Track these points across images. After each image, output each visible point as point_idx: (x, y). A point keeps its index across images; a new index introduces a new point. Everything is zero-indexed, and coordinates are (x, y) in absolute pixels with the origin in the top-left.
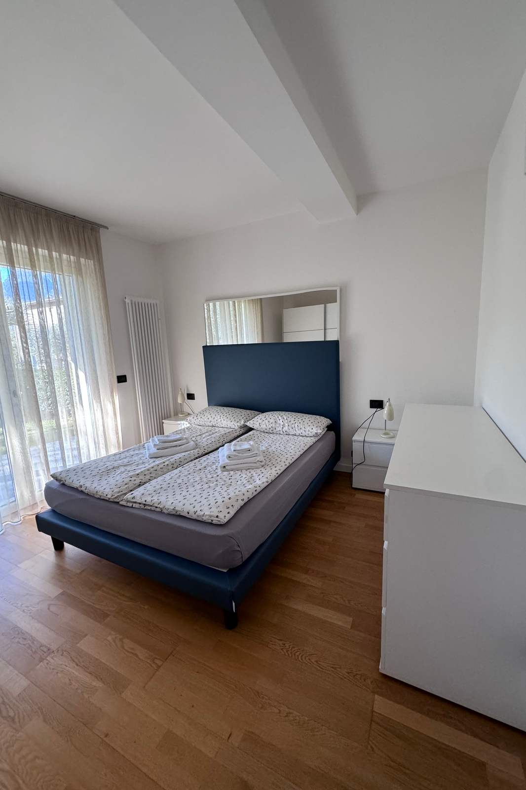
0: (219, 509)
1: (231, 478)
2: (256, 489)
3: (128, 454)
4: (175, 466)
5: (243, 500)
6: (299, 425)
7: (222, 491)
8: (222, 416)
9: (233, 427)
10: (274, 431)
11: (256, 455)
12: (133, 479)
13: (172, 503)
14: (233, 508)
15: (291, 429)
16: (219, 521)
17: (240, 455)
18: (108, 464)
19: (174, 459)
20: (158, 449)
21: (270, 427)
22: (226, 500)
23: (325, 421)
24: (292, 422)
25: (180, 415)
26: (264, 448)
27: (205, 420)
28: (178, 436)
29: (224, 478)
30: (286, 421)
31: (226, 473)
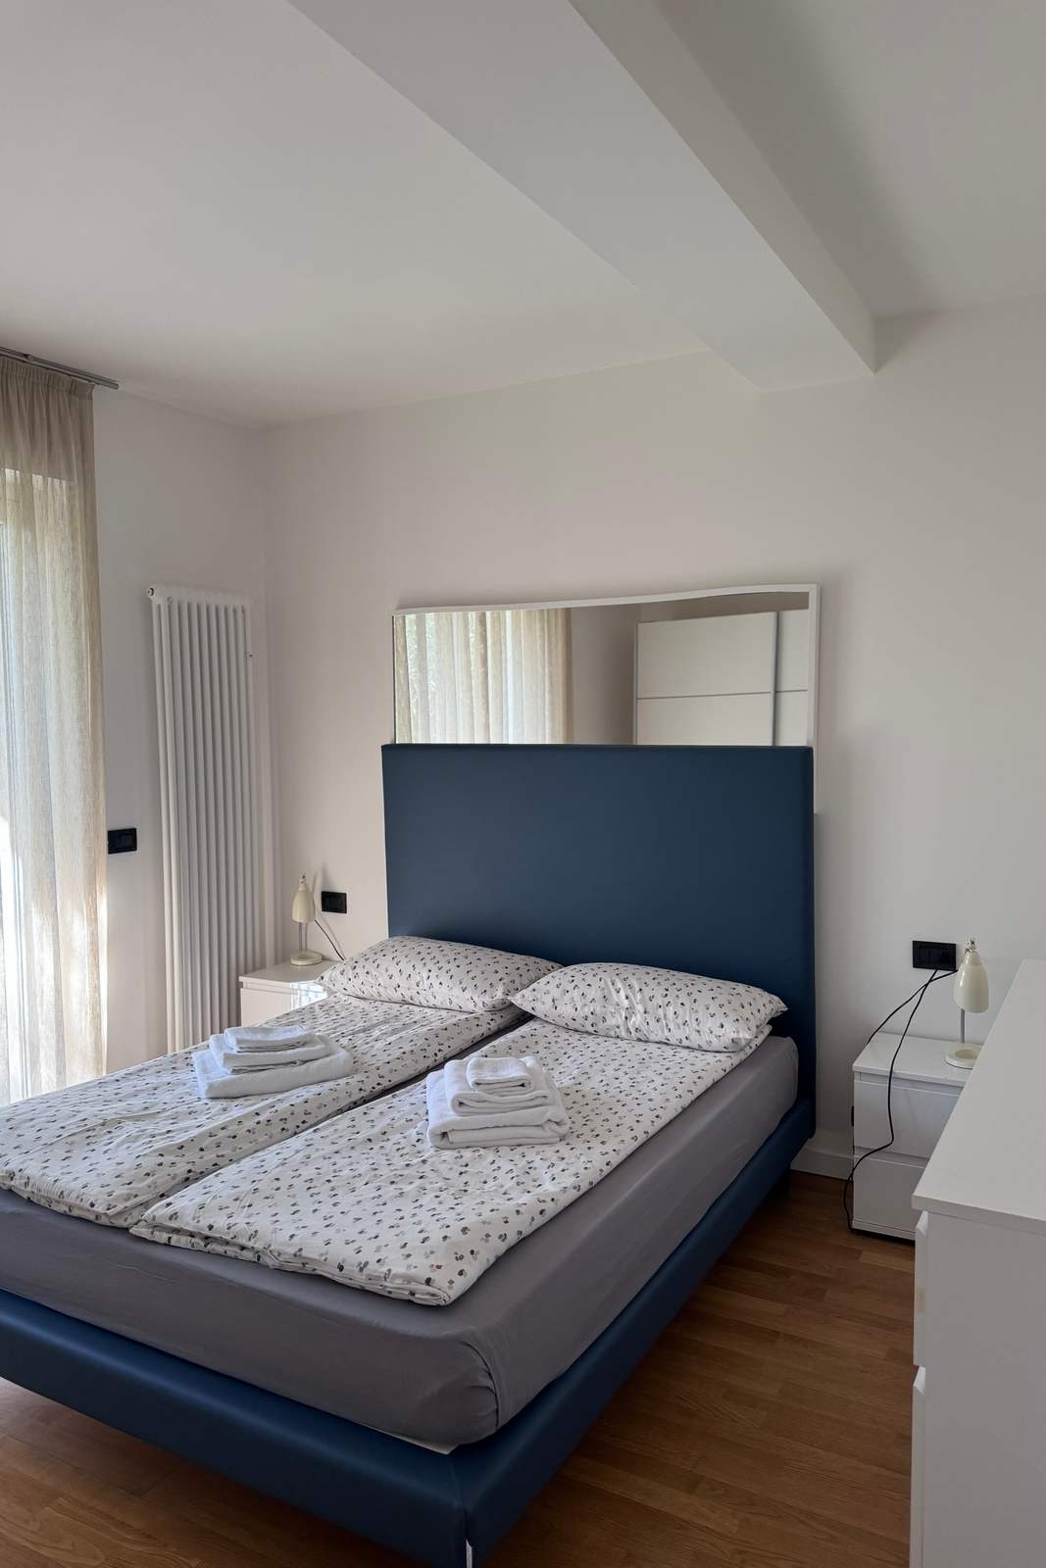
0: (433, 1260)
1: (464, 1169)
2: (542, 1206)
3: (141, 1084)
4: (291, 1126)
5: (503, 1237)
6: (680, 1011)
7: (439, 1209)
8: (434, 969)
9: (470, 1007)
10: (601, 1026)
11: (543, 1101)
12: (167, 1159)
13: (292, 1236)
14: (475, 1259)
15: (653, 1023)
16: (433, 1295)
17: (495, 1098)
18: (87, 1111)
19: (286, 1105)
20: (235, 1071)
21: (587, 1011)
22: (454, 1232)
23: (768, 1004)
24: (659, 1000)
25: (294, 962)
26: (567, 1082)
27: (380, 980)
28: (298, 1032)
29: (443, 1167)
30: (639, 996)
31: (448, 1155)
